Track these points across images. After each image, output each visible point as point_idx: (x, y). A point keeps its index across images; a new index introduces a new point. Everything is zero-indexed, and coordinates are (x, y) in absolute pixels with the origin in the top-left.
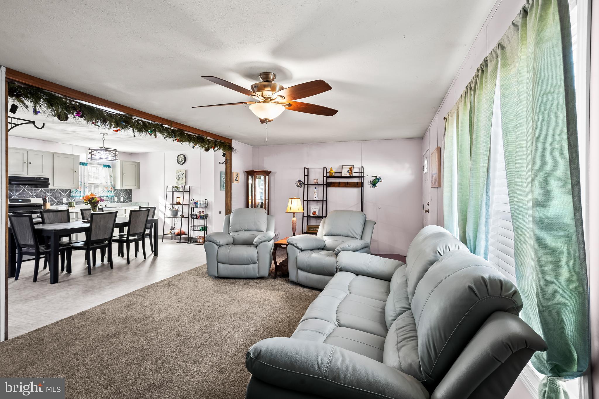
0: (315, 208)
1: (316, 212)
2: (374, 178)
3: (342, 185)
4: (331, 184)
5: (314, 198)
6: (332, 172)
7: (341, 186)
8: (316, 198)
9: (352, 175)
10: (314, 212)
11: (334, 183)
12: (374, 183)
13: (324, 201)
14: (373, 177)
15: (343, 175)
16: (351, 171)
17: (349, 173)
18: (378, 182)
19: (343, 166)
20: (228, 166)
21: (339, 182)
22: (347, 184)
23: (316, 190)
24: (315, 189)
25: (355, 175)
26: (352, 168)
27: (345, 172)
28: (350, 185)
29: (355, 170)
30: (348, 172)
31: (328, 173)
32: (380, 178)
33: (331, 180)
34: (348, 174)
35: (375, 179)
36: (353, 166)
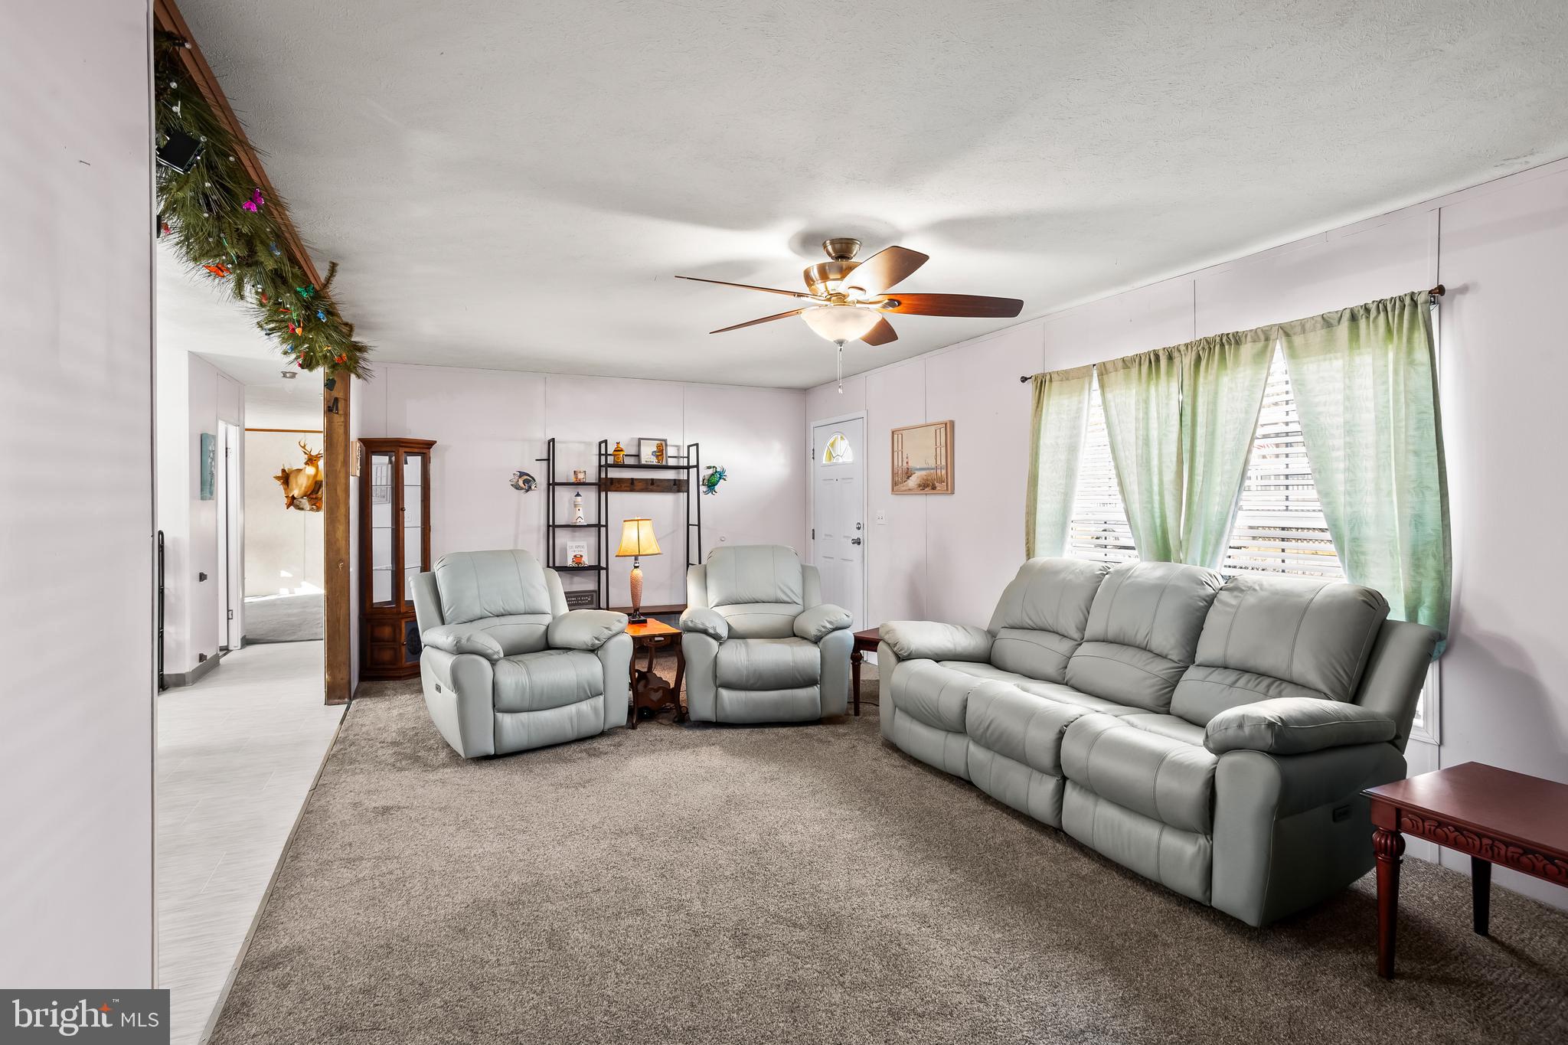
0: (577, 547)
1: (581, 556)
2: (711, 471)
3: (638, 485)
4: (612, 483)
5: (578, 520)
6: (622, 453)
7: (636, 488)
8: (582, 521)
9: (664, 463)
10: (575, 556)
11: (620, 481)
12: (711, 485)
13: (599, 527)
14: (709, 468)
15: (643, 462)
16: (660, 452)
17: (657, 456)
18: (718, 481)
19: (640, 439)
20: (338, 419)
21: (632, 479)
22: (652, 484)
23: (579, 498)
24: (578, 495)
25: (672, 462)
26: (664, 445)
27: (647, 455)
28: (658, 486)
29: (671, 451)
30: (653, 453)
31: (610, 455)
32: (723, 471)
33: (614, 474)
34: (654, 461)
35: (713, 475)
36: (665, 441)
